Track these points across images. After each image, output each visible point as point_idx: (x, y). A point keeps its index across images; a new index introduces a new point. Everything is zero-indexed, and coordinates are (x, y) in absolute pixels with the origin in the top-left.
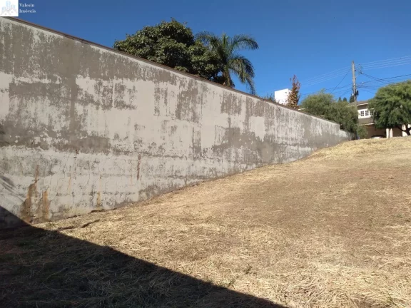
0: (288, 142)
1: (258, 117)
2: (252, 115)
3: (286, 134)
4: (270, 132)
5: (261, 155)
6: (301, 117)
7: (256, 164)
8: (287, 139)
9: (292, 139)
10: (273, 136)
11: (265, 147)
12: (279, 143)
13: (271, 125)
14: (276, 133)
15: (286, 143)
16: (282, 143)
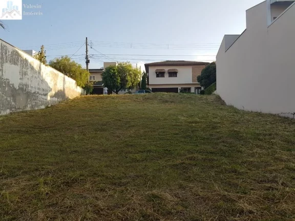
0: (40, 92)
1: (13, 65)
2: (6, 62)
3: (38, 84)
4: (25, 81)
5: (15, 101)
6: (51, 72)
7: (11, 110)
8: (39, 89)
9: (43, 90)
10: (26, 85)
11: (19, 94)
12: (33, 92)
13: (25, 75)
14: (30, 82)
15: (38, 93)
16: (35, 93)
